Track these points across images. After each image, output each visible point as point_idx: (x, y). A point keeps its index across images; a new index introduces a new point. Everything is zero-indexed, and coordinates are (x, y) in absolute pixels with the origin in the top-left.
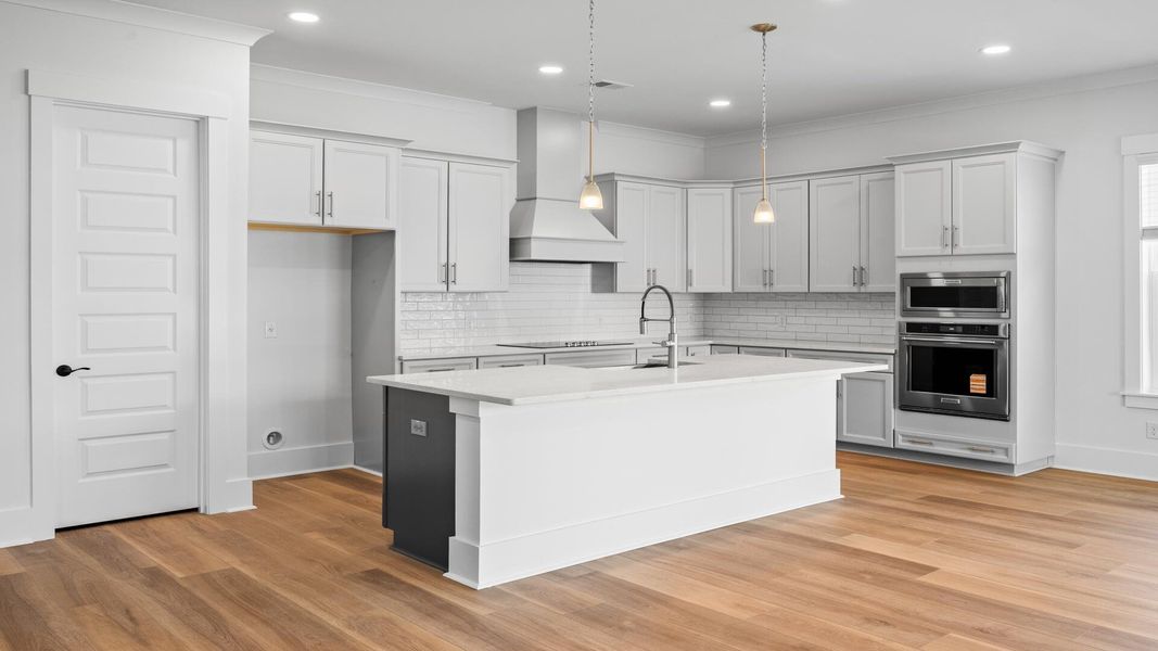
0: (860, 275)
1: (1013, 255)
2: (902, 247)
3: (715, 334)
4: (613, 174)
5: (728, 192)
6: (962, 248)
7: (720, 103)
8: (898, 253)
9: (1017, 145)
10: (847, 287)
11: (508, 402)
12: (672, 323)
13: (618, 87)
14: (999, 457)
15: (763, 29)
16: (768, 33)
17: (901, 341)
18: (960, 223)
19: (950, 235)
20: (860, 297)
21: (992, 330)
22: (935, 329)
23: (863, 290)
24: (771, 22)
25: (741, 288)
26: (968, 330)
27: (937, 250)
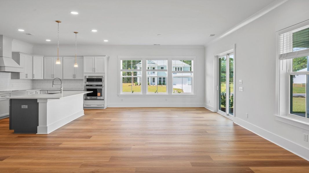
0: (74, 76)
1: (105, 73)
2: (85, 71)
3: (36, 88)
4: (19, 52)
5: (43, 58)
6: (96, 72)
7: (48, 40)
8: (84, 72)
9: (105, 55)
10: (72, 78)
11: (59, 98)
12: (61, 85)
13: (33, 35)
14: (102, 106)
15: (76, 33)
16: (77, 34)
17: (85, 88)
18: (96, 67)
19: (94, 69)
20: (74, 80)
21: (101, 85)
22: (91, 85)
23: (75, 79)
24: (78, 32)
25: (45, 78)
26: (97, 85)
27: (92, 72)
